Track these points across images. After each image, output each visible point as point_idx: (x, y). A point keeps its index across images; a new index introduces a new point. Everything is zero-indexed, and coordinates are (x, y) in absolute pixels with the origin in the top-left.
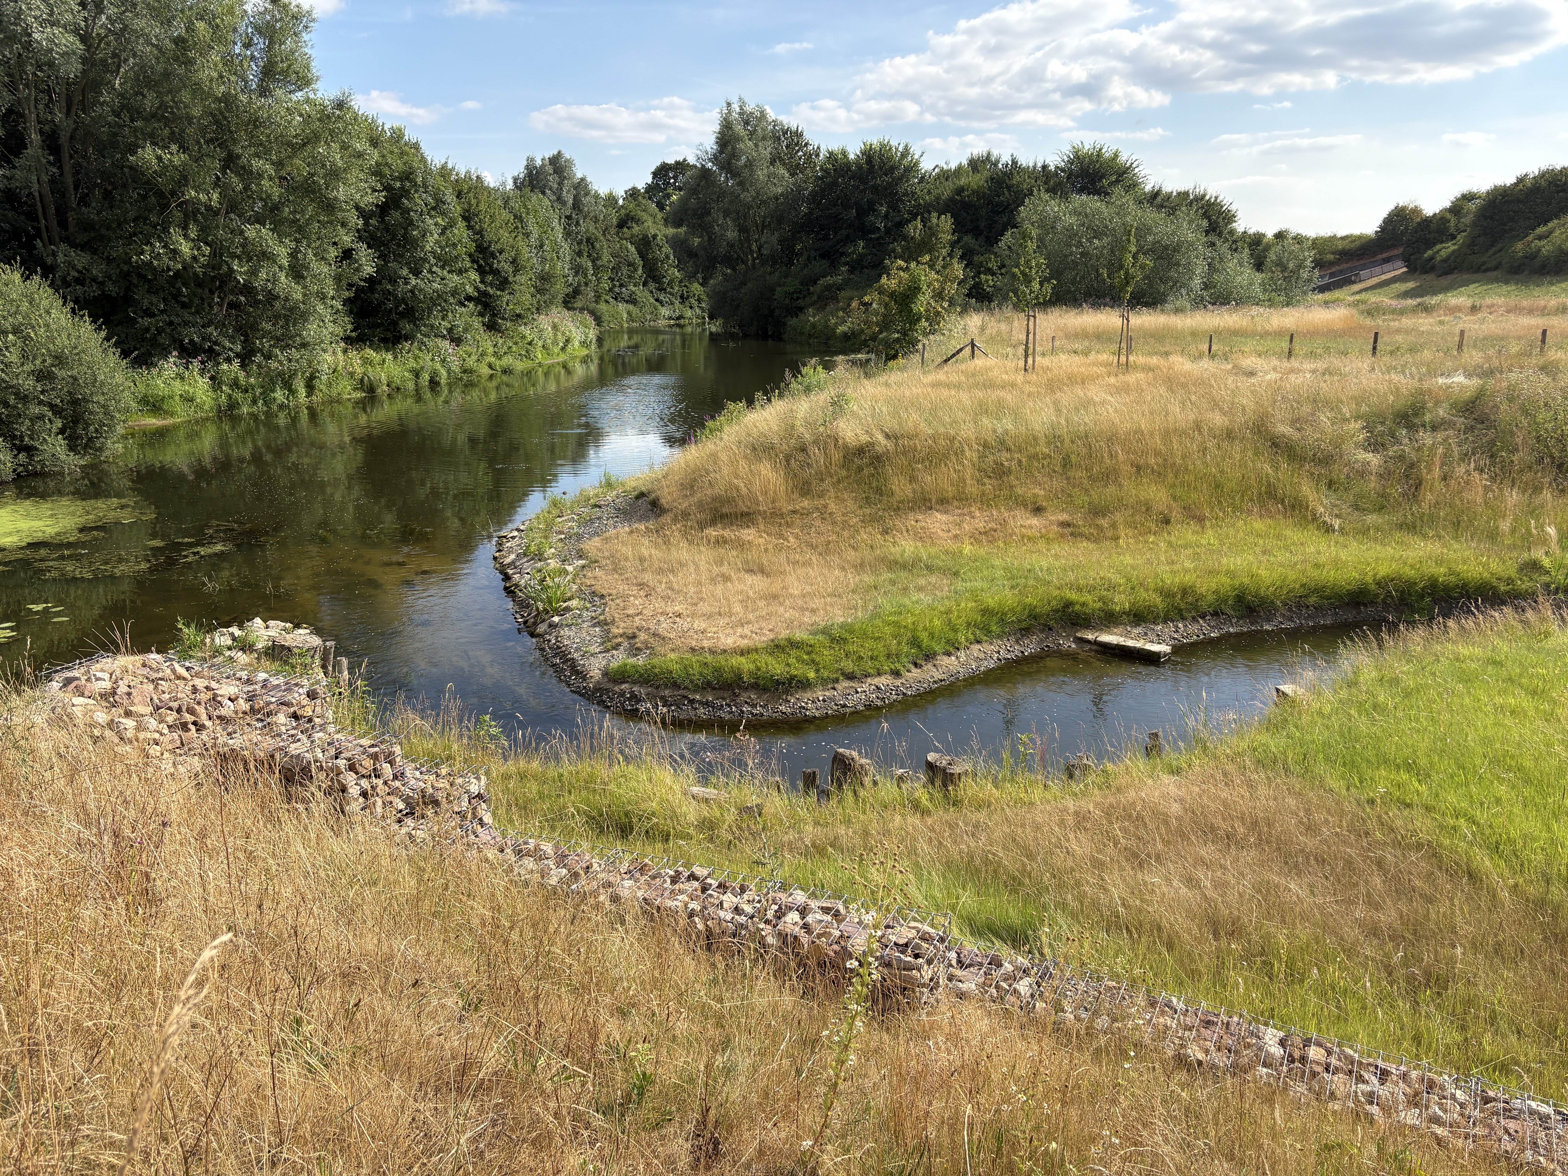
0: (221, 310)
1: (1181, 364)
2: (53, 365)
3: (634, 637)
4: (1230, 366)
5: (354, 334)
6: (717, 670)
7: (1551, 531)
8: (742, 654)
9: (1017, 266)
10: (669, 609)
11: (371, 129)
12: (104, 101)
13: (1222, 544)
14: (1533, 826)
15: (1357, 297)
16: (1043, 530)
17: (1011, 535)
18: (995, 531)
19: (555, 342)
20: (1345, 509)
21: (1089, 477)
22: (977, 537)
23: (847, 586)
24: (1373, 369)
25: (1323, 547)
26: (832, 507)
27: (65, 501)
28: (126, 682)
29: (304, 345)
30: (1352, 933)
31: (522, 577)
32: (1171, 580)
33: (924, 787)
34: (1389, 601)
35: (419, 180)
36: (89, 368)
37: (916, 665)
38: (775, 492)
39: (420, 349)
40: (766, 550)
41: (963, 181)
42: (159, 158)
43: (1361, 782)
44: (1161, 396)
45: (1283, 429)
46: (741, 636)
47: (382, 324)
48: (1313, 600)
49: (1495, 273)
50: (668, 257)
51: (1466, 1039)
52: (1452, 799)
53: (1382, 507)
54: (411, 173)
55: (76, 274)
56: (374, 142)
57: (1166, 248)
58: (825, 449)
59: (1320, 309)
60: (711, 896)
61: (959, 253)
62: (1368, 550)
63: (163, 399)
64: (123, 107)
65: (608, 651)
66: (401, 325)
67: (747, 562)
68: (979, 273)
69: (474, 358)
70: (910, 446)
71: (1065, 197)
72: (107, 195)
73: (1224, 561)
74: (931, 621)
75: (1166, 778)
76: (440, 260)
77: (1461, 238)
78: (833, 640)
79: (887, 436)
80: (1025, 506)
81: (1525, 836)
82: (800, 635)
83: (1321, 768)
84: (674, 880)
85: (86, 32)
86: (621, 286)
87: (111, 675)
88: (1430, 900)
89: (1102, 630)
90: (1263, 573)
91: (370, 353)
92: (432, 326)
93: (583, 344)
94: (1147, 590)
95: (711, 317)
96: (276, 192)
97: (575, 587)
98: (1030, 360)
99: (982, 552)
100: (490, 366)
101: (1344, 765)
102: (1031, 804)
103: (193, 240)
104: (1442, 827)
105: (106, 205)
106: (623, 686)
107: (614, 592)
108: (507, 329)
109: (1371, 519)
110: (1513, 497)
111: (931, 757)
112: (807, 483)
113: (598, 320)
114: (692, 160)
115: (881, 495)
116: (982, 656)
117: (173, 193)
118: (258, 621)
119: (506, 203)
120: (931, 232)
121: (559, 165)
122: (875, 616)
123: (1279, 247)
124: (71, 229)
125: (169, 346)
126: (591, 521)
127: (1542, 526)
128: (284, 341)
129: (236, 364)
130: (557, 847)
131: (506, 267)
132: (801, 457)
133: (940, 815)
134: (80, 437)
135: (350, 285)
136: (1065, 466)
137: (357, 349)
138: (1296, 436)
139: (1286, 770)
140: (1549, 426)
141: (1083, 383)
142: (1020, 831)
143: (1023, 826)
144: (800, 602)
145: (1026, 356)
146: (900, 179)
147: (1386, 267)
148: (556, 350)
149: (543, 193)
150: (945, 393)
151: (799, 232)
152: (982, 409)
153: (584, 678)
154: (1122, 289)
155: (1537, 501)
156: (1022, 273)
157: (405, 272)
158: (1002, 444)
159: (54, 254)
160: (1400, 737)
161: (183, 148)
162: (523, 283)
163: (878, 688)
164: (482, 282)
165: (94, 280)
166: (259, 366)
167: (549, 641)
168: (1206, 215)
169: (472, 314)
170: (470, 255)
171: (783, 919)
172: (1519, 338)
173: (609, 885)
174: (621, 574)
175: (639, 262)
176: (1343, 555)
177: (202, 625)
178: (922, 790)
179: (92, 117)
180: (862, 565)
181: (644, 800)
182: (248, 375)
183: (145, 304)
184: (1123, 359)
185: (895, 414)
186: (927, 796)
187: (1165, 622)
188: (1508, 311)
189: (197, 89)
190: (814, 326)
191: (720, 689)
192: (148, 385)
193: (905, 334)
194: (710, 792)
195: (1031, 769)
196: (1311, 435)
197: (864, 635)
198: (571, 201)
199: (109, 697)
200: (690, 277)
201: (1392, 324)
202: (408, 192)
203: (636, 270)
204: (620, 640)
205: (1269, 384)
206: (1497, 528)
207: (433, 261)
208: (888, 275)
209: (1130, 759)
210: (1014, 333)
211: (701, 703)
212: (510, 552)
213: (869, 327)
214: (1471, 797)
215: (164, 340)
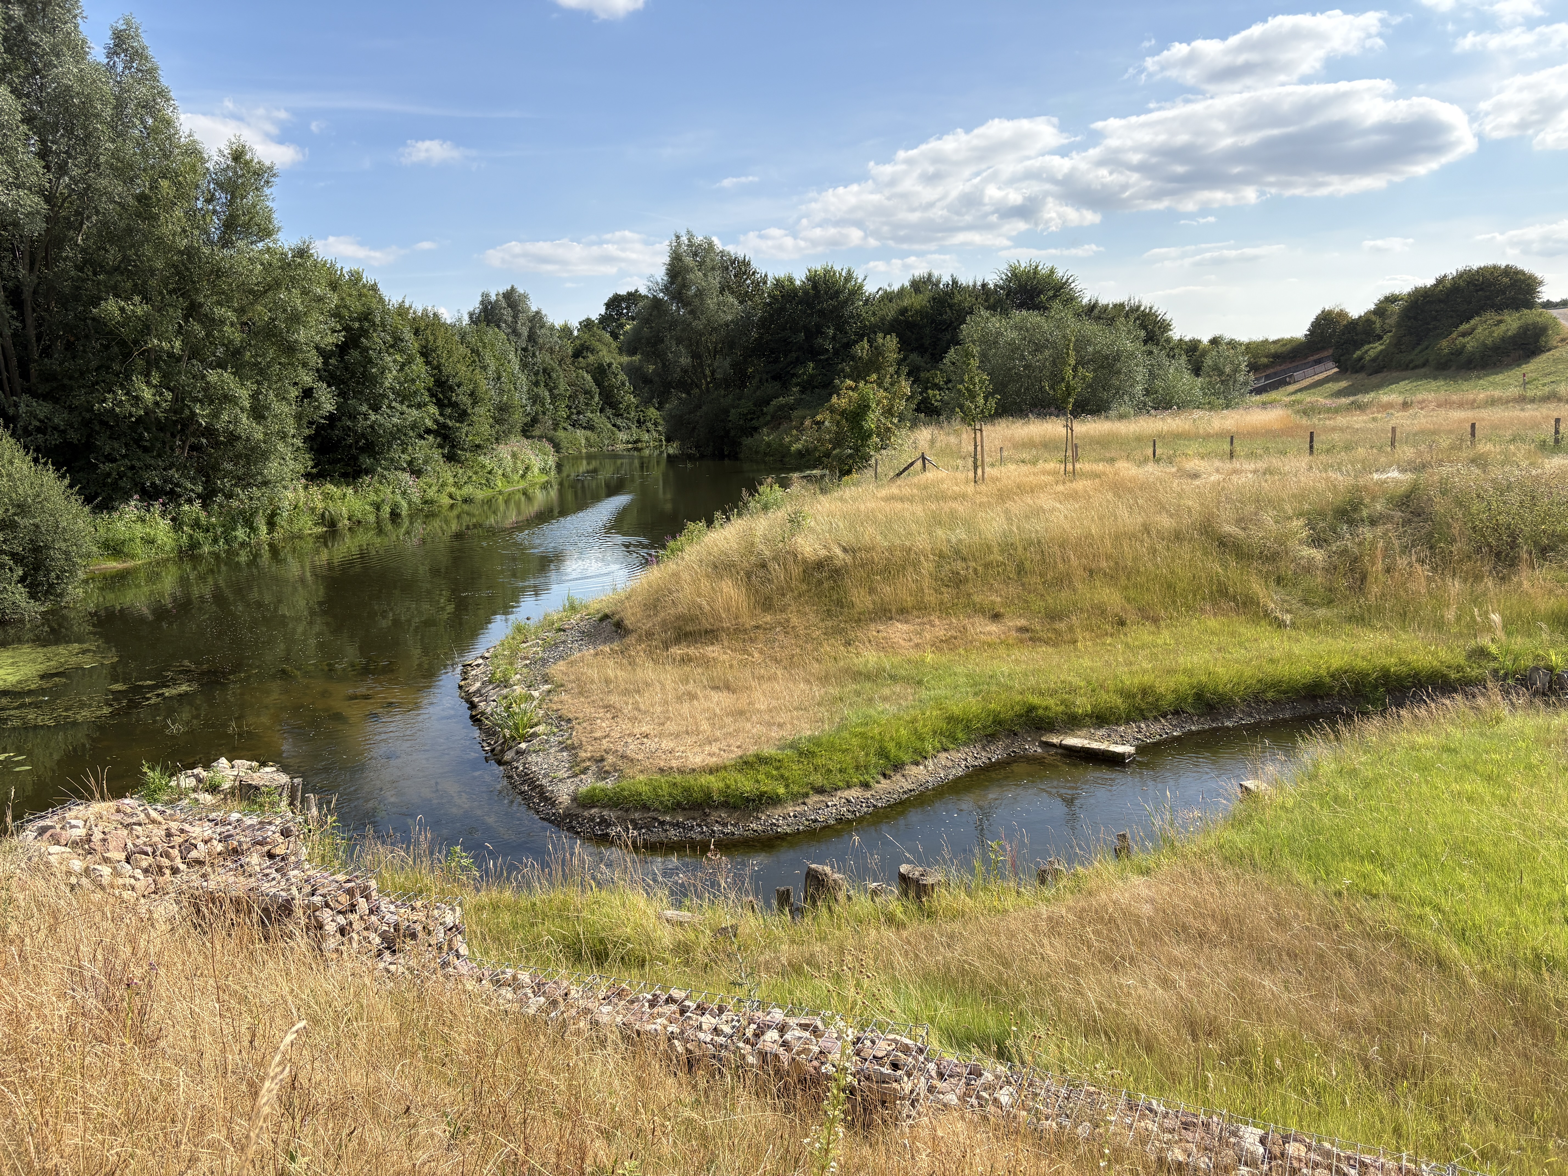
0: (183, 453)
1: (1126, 469)
2: (15, 514)
3: (602, 760)
4: (1174, 470)
5: (314, 471)
6: (687, 790)
7: (1496, 618)
8: (711, 772)
9: (962, 381)
10: (636, 731)
11: (331, 274)
12: (67, 257)
13: (1178, 643)
14: (1497, 911)
15: (1293, 398)
16: (1002, 636)
17: (971, 642)
18: (955, 638)
19: (515, 470)
20: (1296, 604)
21: (1044, 583)
22: (938, 645)
23: (813, 698)
24: (1311, 467)
25: (1276, 642)
26: (795, 620)
27: (26, 649)
28: (101, 828)
29: (265, 483)
30: (1326, 1028)
31: (488, 705)
32: (1131, 681)
33: (898, 899)
34: (1344, 692)
35: (378, 320)
36: (51, 515)
37: (885, 776)
38: (737, 608)
39: (381, 483)
40: (731, 666)
41: (906, 302)
42: (122, 310)
43: (1327, 875)
44: (1108, 501)
45: (1228, 529)
46: (709, 754)
47: (342, 459)
48: (1270, 695)
49: (1423, 370)
50: (623, 384)
51: (1445, 1130)
52: (1416, 887)
53: (1331, 602)
54: (370, 314)
55: (38, 424)
56: (334, 286)
57: (1106, 357)
58: (785, 565)
59: (1258, 410)
60: (689, 1018)
61: (905, 370)
62: (1320, 643)
63: (123, 542)
64: (85, 262)
65: (576, 775)
66: (361, 459)
67: (712, 679)
68: (927, 388)
69: (435, 488)
70: (867, 559)
71: (1005, 312)
72: (69, 346)
73: (1181, 660)
74: (897, 731)
75: (1136, 880)
76: (399, 395)
77: (1387, 338)
78: (801, 754)
79: (845, 550)
80: (983, 613)
81: (1490, 921)
82: (768, 751)
83: (1287, 863)
84: (653, 1004)
85: (50, 193)
86: (579, 413)
87: (86, 821)
88: (1400, 990)
89: (1066, 733)
90: (1220, 670)
91: (330, 488)
92: (392, 460)
93: (543, 470)
94: (1108, 692)
95: (668, 440)
96: (237, 336)
97: (541, 712)
98: (979, 471)
99: (944, 659)
100: (451, 496)
101: (1310, 858)
102: (1006, 911)
103: (155, 386)
104: (1408, 916)
105: (69, 356)
106: (593, 811)
107: (581, 715)
108: (467, 460)
109: (1321, 613)
110: (1455, 586)
111: (904, 869)
112: (768, 598)
113: (557, 447)
114: (643, 291)
115: (842, 607)
116: (949, 764)
117: (136, 342)
118: (223, 761)
119: (463, 338)
120: (877, 352)
121: (512, 299)
122: (842, 727)
123: (1214, 353)
124: (34, 380)
125: (131, 489)
126: (556, 645)
127: (1487, 613)
128: (244, 481)
129: (197, 504)
130: (533, 976)
131: (465, 399)
132: (761, 573)
133: (916, 928)
134: (41, 584)
135: (311, 423)
136: (1019, 573)
137: (318, 485)
138: (1242, 534)
139: (1254, 866)
140: (1484, 516)
141: (1032, 491)
142: (994, 939)
143: (997, 934)
144: (767, 717)
145: (976, 468)
146: (846, 302)
147: (1318, 368)
148: (516, 478)
149: (499, 327)
150: (899, 506)
151: (750, 356)
152: (936, 521)
153: (553, 804)
154: (1065, 401)
155: (1479, 588)
156: (967, 389)
157: (364, 408)
158: (958, 554)
159: (16, 405)
160: (1362, 828)
161: (146, 299)
162: (482, 415)
163: (848, 801)
164: (441, 414)
165: (55, 428)
166: (221, 506)
167: (517, 768)
168: (1143, 326)
169: (432, 447)
170: (429, 390)
171: (762, 1038)
172: (1450, 432)
173: (587, 1011)
174: (587, 697)
175: (595, 389)
176: (1296, 650)
177: (167, 768)
178: (896, 903)
179: (55, 273)
180: (826, 677)
181: (618, 926)
182: (209, 515)
183: (107, 450)
184: (1070, 467)
185: (852, 527)
186: (901, 909)
187: (1127, 722)
188: (1439, 406)
189: (160, 244)
190: (769, 445)
191: (690, 809)
192: (108, 529)
193: (857, 449)
194: (684, 915)
195: (1003, 877)
196: (1256, 534)
197: (832, 748)
198: (526, 334)
199: (84, 846)
200: (646, 403)
201: (1327, 422)
202: (367, 331)
203: (592, 397)
204: (588, 764)
205: (1214, 485)
206: (1443, 617)
207: (392, 396)
208: (838, 395)
209: (1100, 861)
210: (963, 444)
211: (672, 824)
212: (475, 681)
213: (822, 445)
214: (1435, 885)
215: (125, 483)
